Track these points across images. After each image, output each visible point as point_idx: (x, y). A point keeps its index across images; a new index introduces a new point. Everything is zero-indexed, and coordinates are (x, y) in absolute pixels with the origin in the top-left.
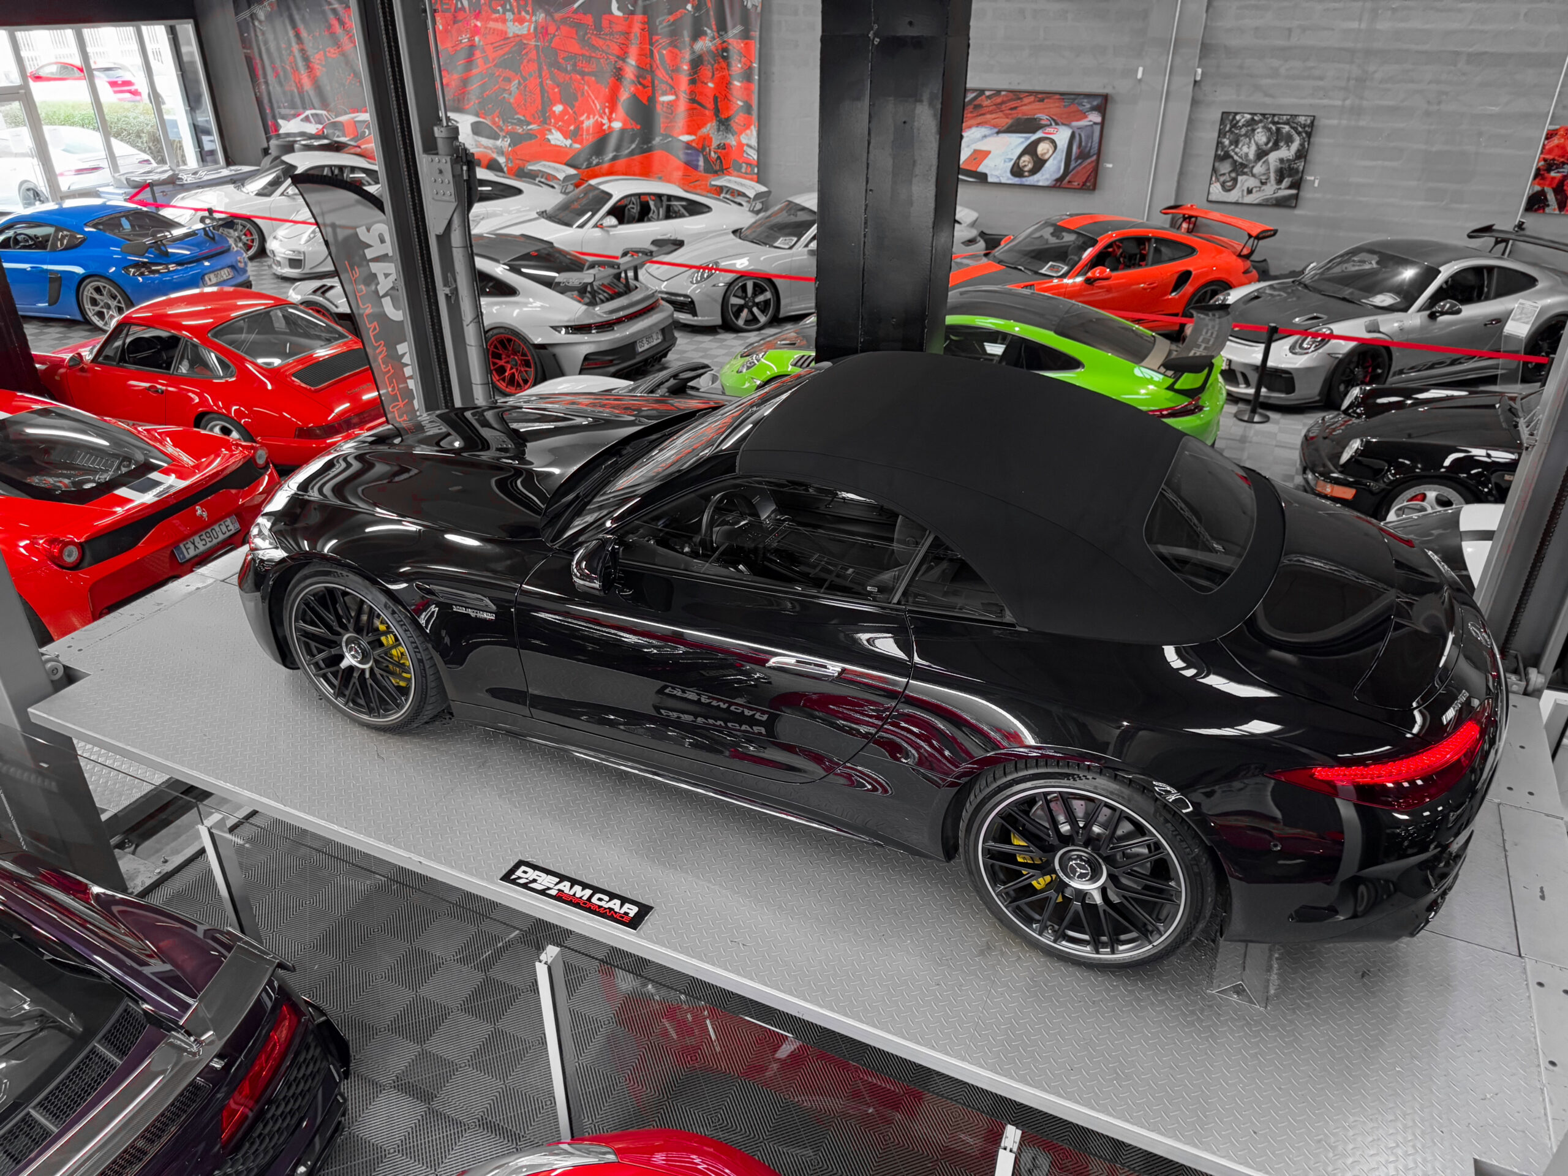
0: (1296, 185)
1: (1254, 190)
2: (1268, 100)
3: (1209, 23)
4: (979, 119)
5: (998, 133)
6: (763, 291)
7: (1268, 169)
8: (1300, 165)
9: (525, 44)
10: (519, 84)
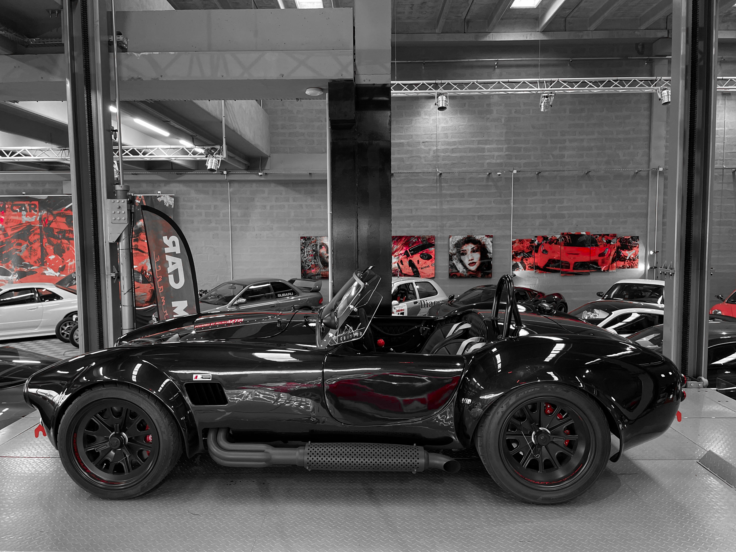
9: (33, 226)
10: (27, 246)
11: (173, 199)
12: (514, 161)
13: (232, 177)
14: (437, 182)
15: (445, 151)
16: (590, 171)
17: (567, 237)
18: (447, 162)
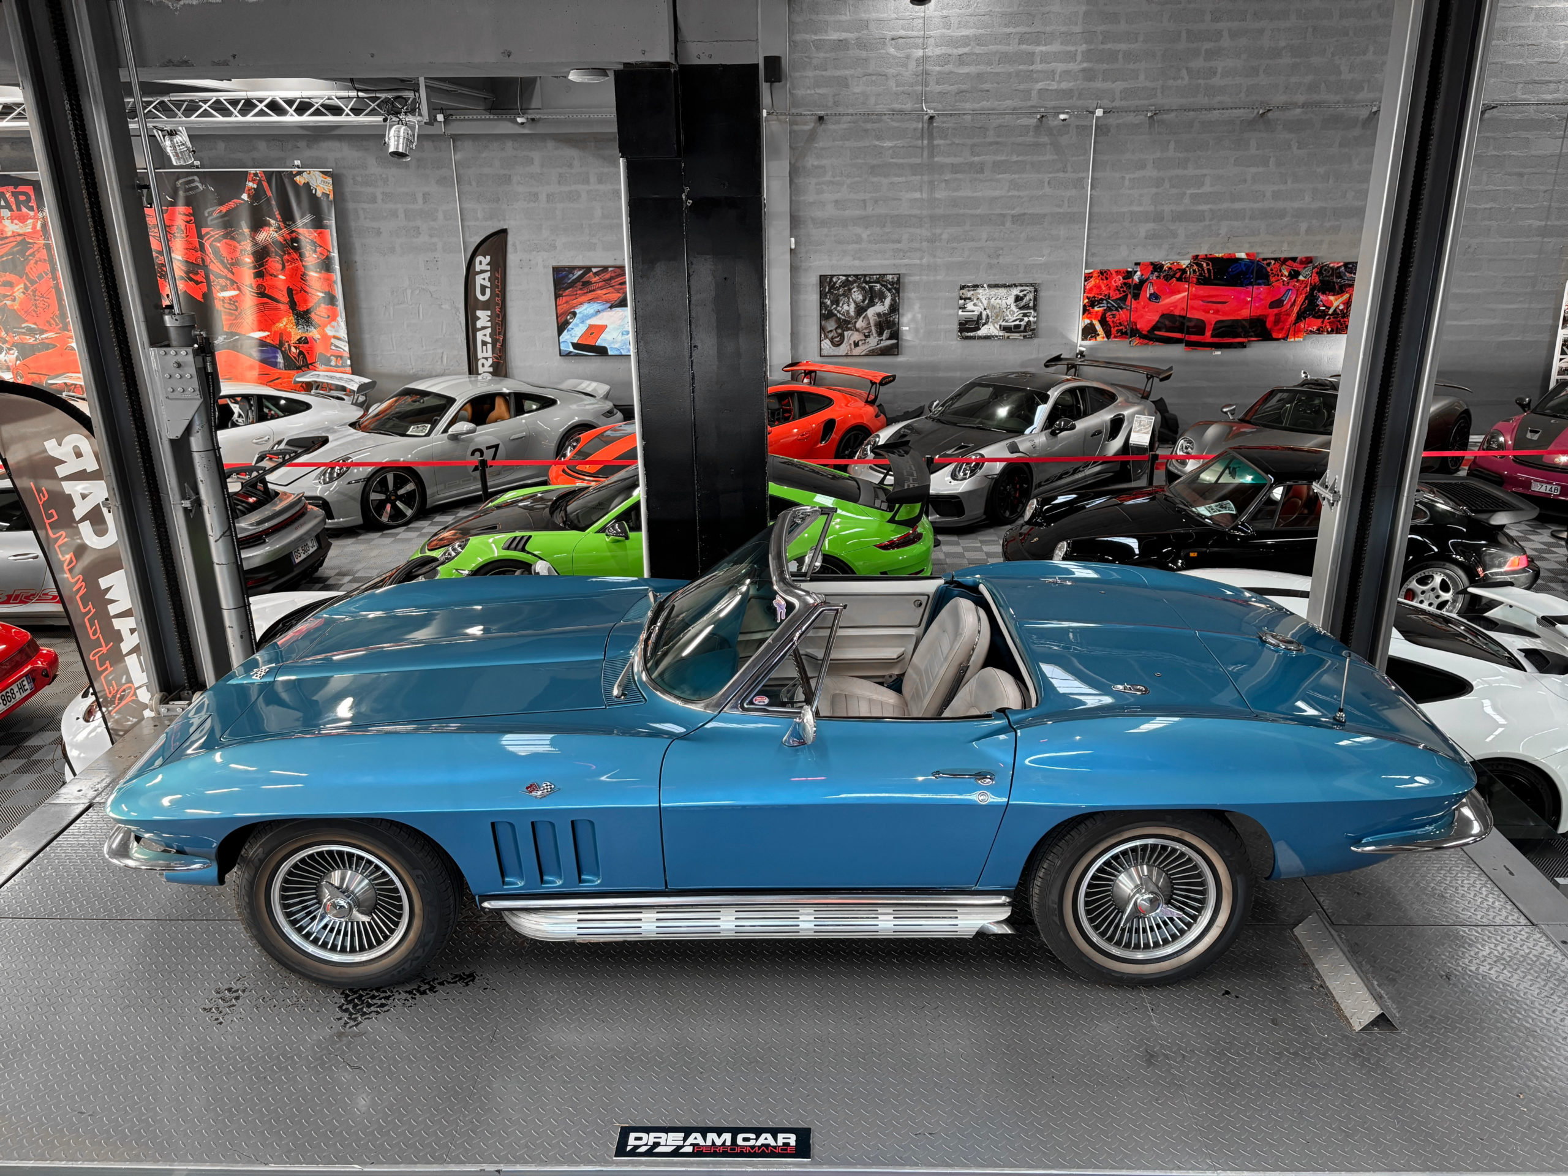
0: (895, 335)
1: (860, 343)
2: (857, 263)
3: (794, 198)
4: (590, 296)
5: (611, 307)
6: (405, 482)
7: (869, 323)
8: (895, 317)
9: (30, 243)
10: (26, 288)
11: (330, 180)
12: (1099, 84)
13: (456, 128)
14: (922, 136)
15: (944, 59)
16: (1269, 110)
17: (1205, 265)
18: (946, 87)
